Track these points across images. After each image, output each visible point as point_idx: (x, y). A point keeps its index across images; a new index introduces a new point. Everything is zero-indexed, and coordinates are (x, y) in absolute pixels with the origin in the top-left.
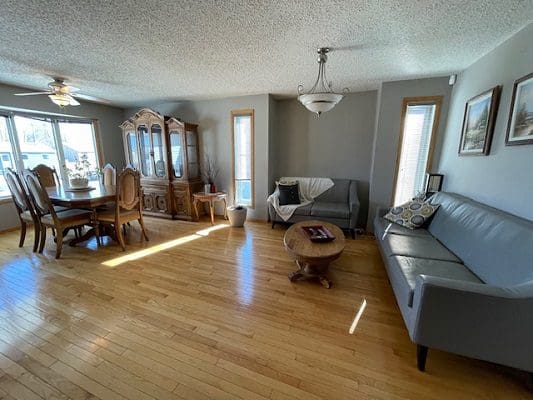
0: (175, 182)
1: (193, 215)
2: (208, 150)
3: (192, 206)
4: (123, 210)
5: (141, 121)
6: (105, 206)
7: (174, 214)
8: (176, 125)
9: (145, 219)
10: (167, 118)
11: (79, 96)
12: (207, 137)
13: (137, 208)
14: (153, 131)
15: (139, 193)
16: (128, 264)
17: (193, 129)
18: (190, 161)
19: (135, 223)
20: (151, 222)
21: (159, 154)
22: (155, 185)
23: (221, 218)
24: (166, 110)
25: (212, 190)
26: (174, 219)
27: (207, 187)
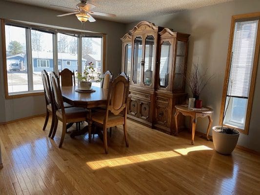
0: (161, 91)
1: (173, 127)
2: (197, 60)
3: (173, 118)
4: (111, 114)
5: (138, 33)
7: (154, 123)
8: (170, 35)
10: (160, 29)
11: (96, 14)
12: (198, 47)
13: (123, 114)
14: (146, 43)
15: (127, 100)
17: (185, 40)
18: (177, 71)
19: (120, 126)
20: (133, 126)
21: (149, 64)
22: (142, 92)
24: (160, 21)
25: (197, 105)
26: (153, 127)
27: (191, 100)
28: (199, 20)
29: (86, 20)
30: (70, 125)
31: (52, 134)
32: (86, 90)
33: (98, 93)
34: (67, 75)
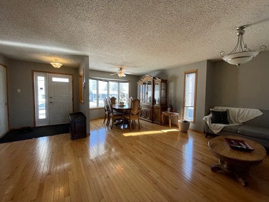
0: (155, 105)
1: (161, 122)
2: (171, 91)
3: (161, 118)
4: (133, 114)
5: (144, 80)
6: (127, 112)
7: (153, 120)
8: (158, 81)
9: (140, 121)
10: (154, 78)
11: (126, 73)
12: (171, 85)
13: (138, 114)
14: (148, 84)
15: (139, 109)
16: (131, 137)
17: (165, 82)
18: (162, 96)
19: (137, 121)
20: (143, 122)
21: (150, 94)
22: (147, 106)
23: (174, 125)
24: (154, 75)
25: (171, 111)
26: (152, 123)
27: (169, 109)
28: (171, 73)
29: (122, 76)
30: (115, 121)
31: (108, 124)
32: (122, 105)
33: (127, 107)
34: (113, 100)
